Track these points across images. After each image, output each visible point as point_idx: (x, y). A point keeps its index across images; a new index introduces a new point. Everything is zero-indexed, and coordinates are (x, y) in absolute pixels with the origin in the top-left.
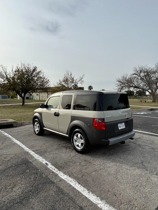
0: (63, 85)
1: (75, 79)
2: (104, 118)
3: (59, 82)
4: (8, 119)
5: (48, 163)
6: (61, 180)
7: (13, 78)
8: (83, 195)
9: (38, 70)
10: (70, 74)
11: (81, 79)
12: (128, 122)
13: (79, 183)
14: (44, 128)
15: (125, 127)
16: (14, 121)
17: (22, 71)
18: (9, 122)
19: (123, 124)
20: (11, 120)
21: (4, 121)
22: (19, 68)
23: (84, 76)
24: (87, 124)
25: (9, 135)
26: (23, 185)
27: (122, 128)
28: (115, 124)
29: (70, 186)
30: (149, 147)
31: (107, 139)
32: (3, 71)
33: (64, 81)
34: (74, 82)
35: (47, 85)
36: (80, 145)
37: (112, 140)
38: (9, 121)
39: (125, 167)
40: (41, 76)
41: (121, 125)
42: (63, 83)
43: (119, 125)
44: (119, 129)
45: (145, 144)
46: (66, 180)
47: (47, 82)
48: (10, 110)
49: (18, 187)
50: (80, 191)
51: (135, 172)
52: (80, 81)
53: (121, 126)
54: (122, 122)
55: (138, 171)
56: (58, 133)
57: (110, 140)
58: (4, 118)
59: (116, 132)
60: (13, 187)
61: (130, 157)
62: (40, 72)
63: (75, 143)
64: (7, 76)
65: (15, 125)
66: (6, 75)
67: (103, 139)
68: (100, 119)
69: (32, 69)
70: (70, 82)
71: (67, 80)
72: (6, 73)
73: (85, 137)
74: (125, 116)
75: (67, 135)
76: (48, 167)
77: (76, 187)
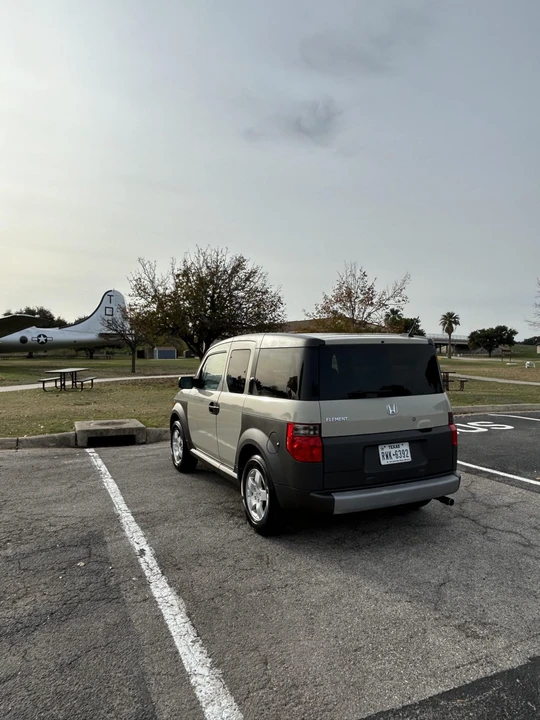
0: (335, 312)
1: (378, 290)
2: (320, 425)
3: (322, 302)
4: (128, 420)
5: (147, 549)
6: (151, 600)
7: (174, 297)
8: (173, 645)
9: (249, 267)
10: (358, 274)
11: (397, 292)
12: (425, 440)
13: (189, 615)
14: (193, 450)
15: (409, 459)
16: (142, 425)
17: (199, 272)
18: (124, 430)
19: (405, 447)
20: (133, 424)
21: (114, 424)
22: (189, 264)
23: (408, 281)
24: (274, 443)
25: (104, 466)
26: (45, 597)
27: (394, 460)
28: (369, 445)
29: (160, 617)
30: (517, 538)
31: (329, 494)
32: (144, 276)
33: (339, 300)
34: (374, 301)
35: (274, 314)
36: (259, 506)
37: (346, 500)
38: (124, 426)
39: (370, 588)
40: (259, 285)
41: (393, 451)
42: (336, 307)
43: (383, 450)
44: (384, 462)
45: (510, 527)
46: (159, 600)
47: (274, 306)
48: (153, 393)
49: (29, 600)
50: (173, 634)
51: (389, 609)
52: (397, 299)
53: (396, 455)
54: (402, 441)
56: (216, 464)
57: (336, 498)
58: (122, 416)
59: (366, 471)
60: (19, 599)
61: (415, 562)
62: (253, 273)
63: (248, 499)
64: (156, 291)
65: (140, 437)
66: (153, 287)
67: (312, 491)
68: (307, 427)
69: (228, 262)
70: (361, 301)
71: (349, 294)
72: (152, 282)
73: (269, 482)
74: (414, 419)
75: (235, 475)
76: (141, 560)
77: (170, 623)
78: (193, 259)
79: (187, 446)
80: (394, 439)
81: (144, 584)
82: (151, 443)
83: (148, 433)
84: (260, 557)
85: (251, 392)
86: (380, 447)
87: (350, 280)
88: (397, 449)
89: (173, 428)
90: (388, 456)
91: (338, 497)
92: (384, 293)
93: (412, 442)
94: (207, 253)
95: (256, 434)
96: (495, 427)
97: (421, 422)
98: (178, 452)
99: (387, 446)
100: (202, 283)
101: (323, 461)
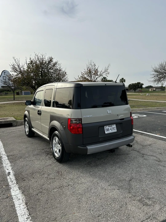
0: (85, 78)
1: (99, 70)
2: (81, 119)
3: (80, 75)
4: (9, 118)
6: (10, 197)
7: (27, 72)
9: (54, 61)
10: (93, 64)
11: (106, 70)
12: (122, 123)
13: (26, 204)
14: (32, 129)
15: (116, 131)
16: (15, 119)
17: (36, 62)
18: (8, 121)
19: (114, 126)
20: (11, 119)
21: (4, 119)
22: (32, 59)
23: (110, 67)
27: (110, 131)
28: (101, 126)
29: (13, 206)
30: (155, 158)
31: (85, 146)
32: (15, 64)
34: (98, 74)
35: (64, 78)
36: (58, 151)
37: (92, 148)
40: (58, 68)
41: (110, 128)
42: (86, 76)
43: (106, 128)
44: (106, 132)
45: (151, 153)
46: (14, 197)
47: (64, 75)
50: (18, 215)
52: (106, 73)
53: (111, 129)
54: (113, 124)
55: (115, 193)
57: (88, 148)
58: (7, 116)
59: (100, 137)
61: (119, 171)
62: (56, 63)
63: (54, 148)
65: (14, 124)
66: (19, 68)
67: (79, 145)
68: (76, 120)
69: (46, 59)
70: (94, 74)
71: (90, 71)
72: (19, 66)
73: (61, 142)
74: (118, 115)
75: (48, 139)
76: (8, 177)
77: (17, 209)
78: (33, 58)
79: (30, 127)
80: (110, 123)
81: (8, 189)
82: (19, 126)
83: (17, 122)
84: (58, 172)
85: (53, 106)
86: (105, 127)
87: (90, 66)
88: (111, 127)
89: (25, 120)
90: (108, 130)
91: (89, 147)
92: (102, 71)
93: (117, 124)
94: (39, 55)
95: (56, 123)
96: (140, 116)
97: (121, 116)
98: (27, 130)
99: (107, 126)
100: (37, 66)
101: (83, 133)
